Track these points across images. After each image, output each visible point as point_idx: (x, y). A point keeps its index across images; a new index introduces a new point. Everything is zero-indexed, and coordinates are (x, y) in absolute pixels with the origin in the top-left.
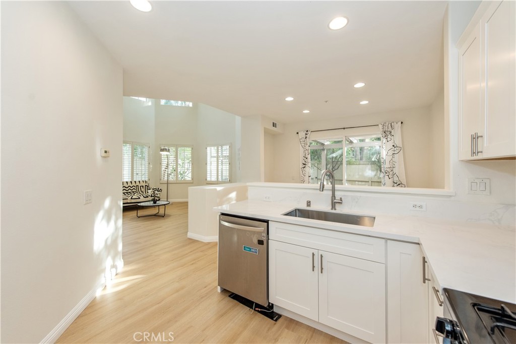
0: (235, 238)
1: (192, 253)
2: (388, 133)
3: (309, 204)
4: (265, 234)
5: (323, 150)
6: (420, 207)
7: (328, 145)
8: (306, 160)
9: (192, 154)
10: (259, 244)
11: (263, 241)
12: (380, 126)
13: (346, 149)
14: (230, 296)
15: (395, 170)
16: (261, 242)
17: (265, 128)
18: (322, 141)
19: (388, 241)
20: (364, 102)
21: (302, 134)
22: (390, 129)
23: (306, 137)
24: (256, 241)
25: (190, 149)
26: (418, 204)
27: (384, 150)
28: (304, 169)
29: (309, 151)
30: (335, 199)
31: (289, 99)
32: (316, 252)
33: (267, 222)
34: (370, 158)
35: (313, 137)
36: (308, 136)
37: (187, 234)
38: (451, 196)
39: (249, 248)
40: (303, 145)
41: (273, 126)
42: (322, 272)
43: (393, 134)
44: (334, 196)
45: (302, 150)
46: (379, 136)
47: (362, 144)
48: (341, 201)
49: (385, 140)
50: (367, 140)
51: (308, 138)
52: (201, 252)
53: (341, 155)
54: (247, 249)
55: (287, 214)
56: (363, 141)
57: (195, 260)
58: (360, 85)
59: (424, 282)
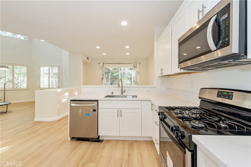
0: (80, 111)
1: (42, 128)
2: (135, 67)
3: (112, 93)
4: (97, 106)
5: (109, 72)
6: (148, 91)
7: (111, 70)
8: (103, 76)
9: (28, 71)
10: (93, 111)
11: (95, 110)
12: (133, 64)
13: (120, 72)
14: (76, 140)
15: (138, 81)
16: (94, 110)
17: (83, 59)
18: (109, 68)
19: (142, 101)
20: (128, 54)
21: (101, 64)
22: (136, 65)
23: (103, 66)
24: (92, 110)
25: (26, 67)
26: (148, 90)
27: (133, 73)
28: (102, 80)
29: (105, 72)
30: (123, 90)
31: (98, 47)
32: (119, 110)
33: (97, 101)
34: (127, 77)
35: (106, 66)
36: (104, 65)
37: (34, 119)
38: (155, 87)
39: (88, 114)
40: (102, 69)
41: (87, 59)
42: (121, 117)
43: (137, 67)
44: (122, 89)
45: (101, 72)
46: (131, 68)
47: (124, 71)
48: (125, 91)
49: (134, 70)
50: (126, 69)
51: (104, 66)
52: (49, 126)
53: (118, 75)
54: (87, 115)
55: (105, 97)
56: (124, 69)
57: (46, 131)
58: (127, 47)
59: (152, 111)
